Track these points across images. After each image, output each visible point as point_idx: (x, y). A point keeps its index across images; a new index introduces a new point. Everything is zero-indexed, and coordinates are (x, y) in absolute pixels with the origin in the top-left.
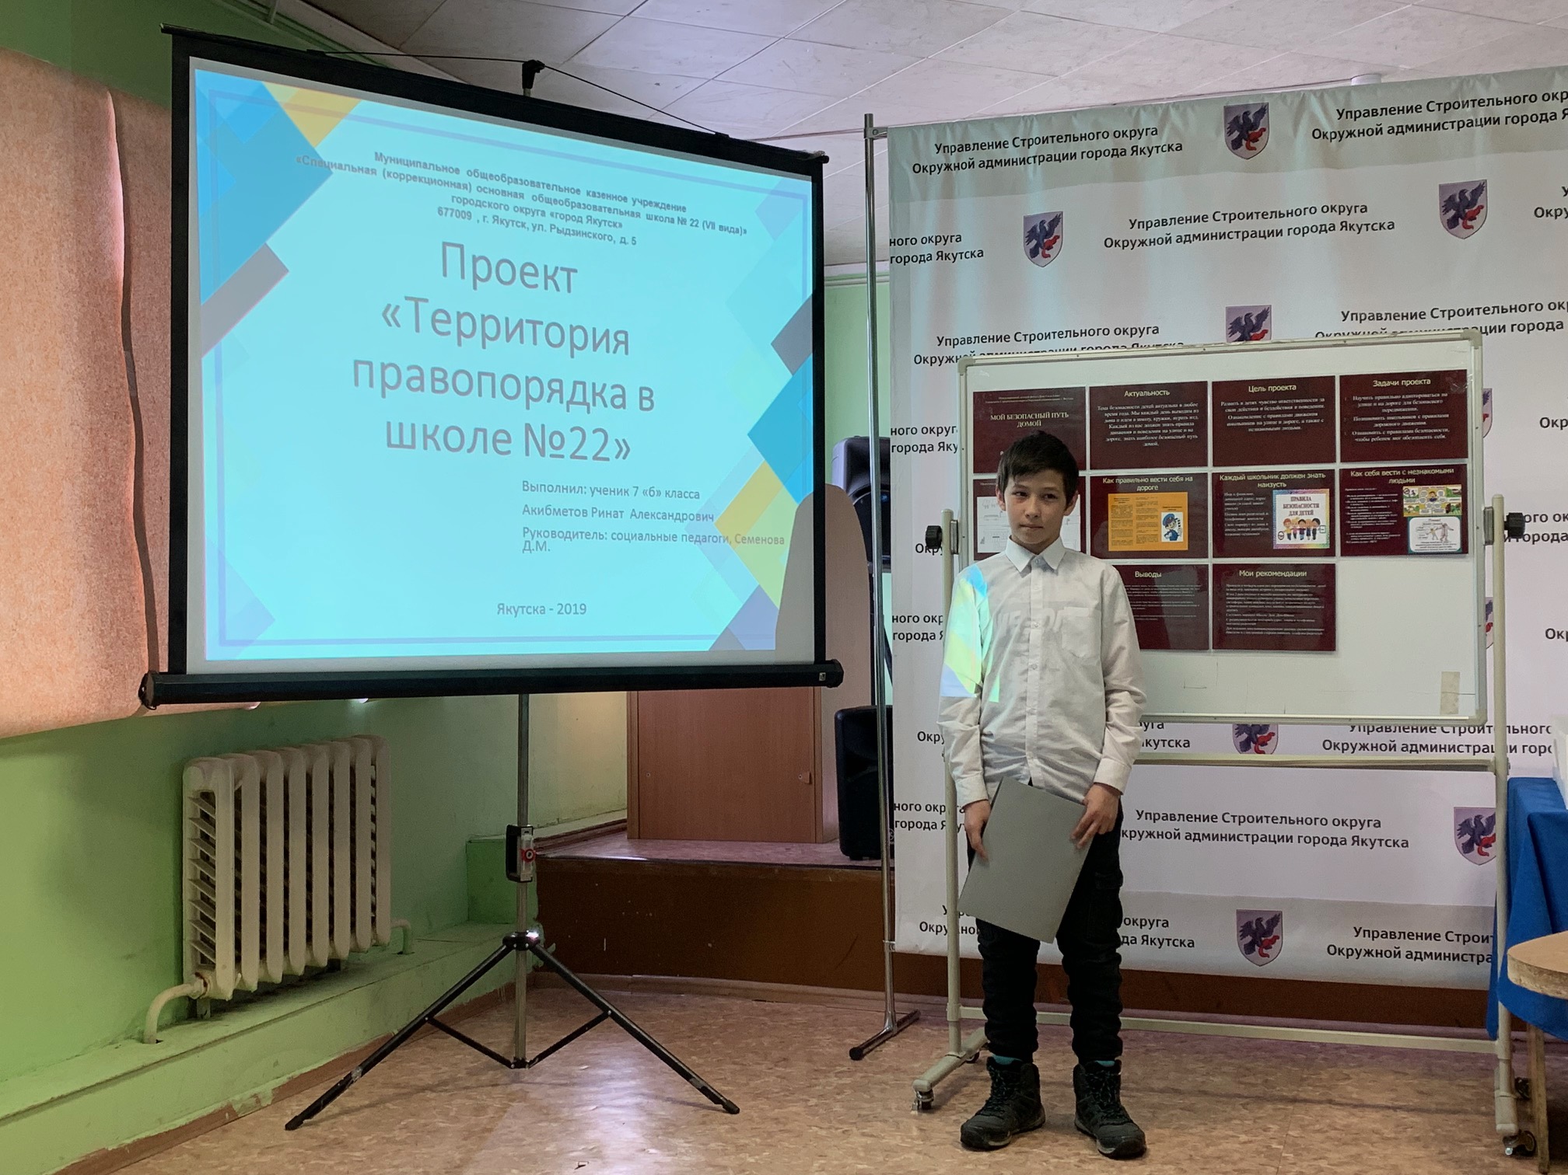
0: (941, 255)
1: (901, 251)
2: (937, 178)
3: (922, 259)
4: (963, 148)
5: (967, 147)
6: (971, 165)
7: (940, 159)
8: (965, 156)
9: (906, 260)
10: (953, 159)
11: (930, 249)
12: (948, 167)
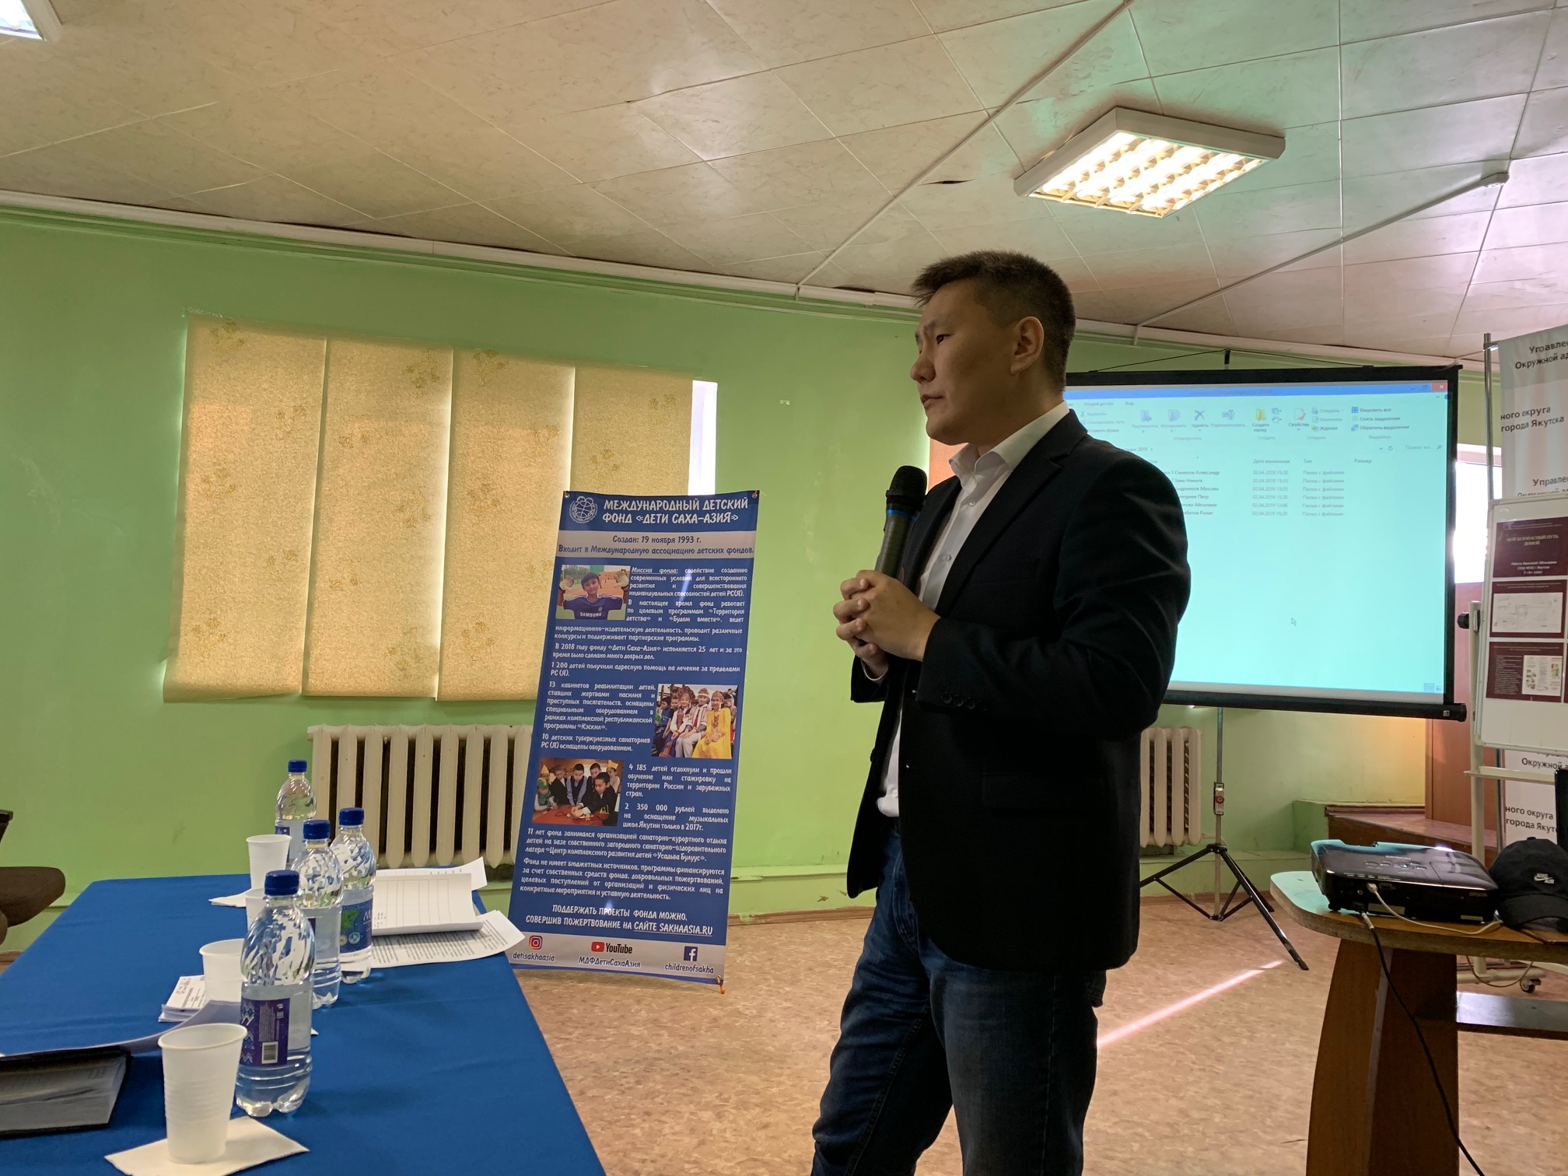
0: (1534, 423)
1: (1508, 422)
2: (1533, 370)
3: (1523, 427)
4: (1548, 348)
5: (1553, 346)
6: (1555, 358)
7: (1534, 357)
8: (1551, 353)
9: (1511, 428)
10: (1543, 355)
11: (1528, 419)
12: (1540, 362)
